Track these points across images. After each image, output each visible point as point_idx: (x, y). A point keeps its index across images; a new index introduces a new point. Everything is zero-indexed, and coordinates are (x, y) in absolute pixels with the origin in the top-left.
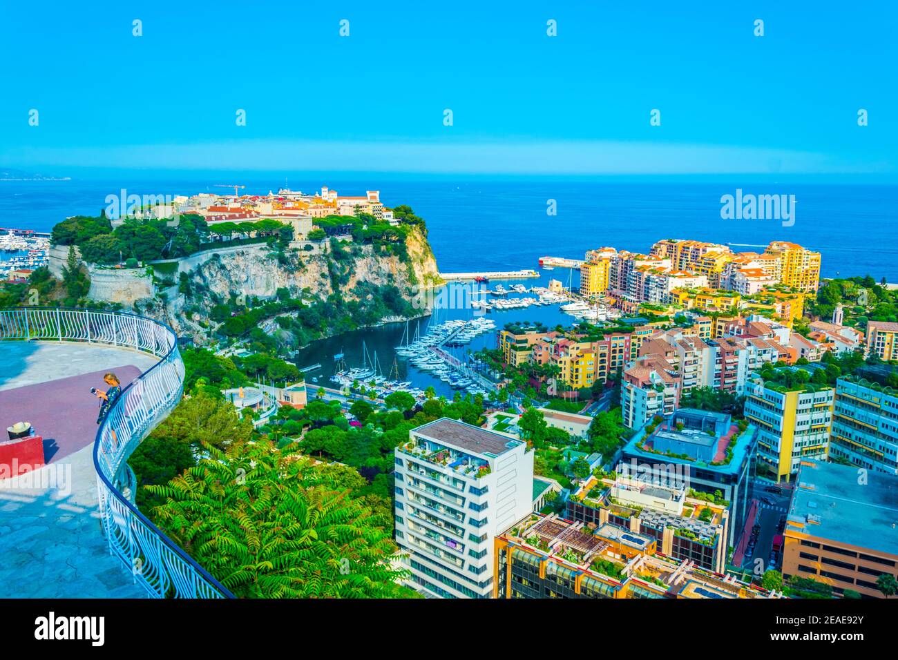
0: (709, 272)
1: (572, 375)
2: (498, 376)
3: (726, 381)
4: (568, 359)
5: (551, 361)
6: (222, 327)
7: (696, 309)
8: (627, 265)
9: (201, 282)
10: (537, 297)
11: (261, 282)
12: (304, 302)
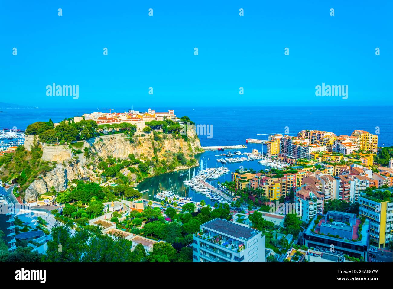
0: (327, 144)
1: (270, 194)
2: (233, 194)
3: (345, 196)
4: (267, 186)
5: (259, 187)
6: (104, 172)
7: (325, 161)
8: (288, 142)
9: (95, 152)
10: (247, 157)
11: (121, 151)
12: (141, 160)
